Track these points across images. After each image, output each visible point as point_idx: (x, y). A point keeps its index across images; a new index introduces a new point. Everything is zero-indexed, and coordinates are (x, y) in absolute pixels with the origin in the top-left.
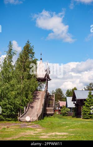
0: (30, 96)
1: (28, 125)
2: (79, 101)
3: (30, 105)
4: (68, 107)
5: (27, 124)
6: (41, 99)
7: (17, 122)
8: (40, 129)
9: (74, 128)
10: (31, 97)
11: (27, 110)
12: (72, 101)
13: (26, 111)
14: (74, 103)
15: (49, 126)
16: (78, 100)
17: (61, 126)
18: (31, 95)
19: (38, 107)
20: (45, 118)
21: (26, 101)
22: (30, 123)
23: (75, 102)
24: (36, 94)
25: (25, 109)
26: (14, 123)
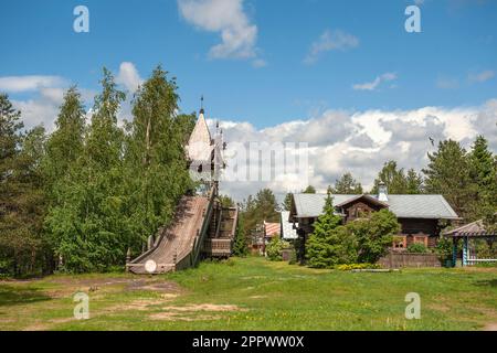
0: (167, 210)
1: (148, 284)
2: (306, 222)
3: (165, 230)
4: (285, 236)
5: (148, 280)
6: (195, 217)
7: (123, 275)
8: (174, 292)
9: (267, 291)
10: (169, 212)
11: (155, 245)
12: (290, 222)
13: (152, 246)
14: (294, 227)
15: (203, 286)
16: (303, 219)
17: (234, 287)
18: (169, 206)
19: (187, 238)
20: (202, 265)
21: (155, 222)
22: (155, 279)
23: (297, 225)
24: (185, 202)
25: (149, 241)
26: (116, 279)
